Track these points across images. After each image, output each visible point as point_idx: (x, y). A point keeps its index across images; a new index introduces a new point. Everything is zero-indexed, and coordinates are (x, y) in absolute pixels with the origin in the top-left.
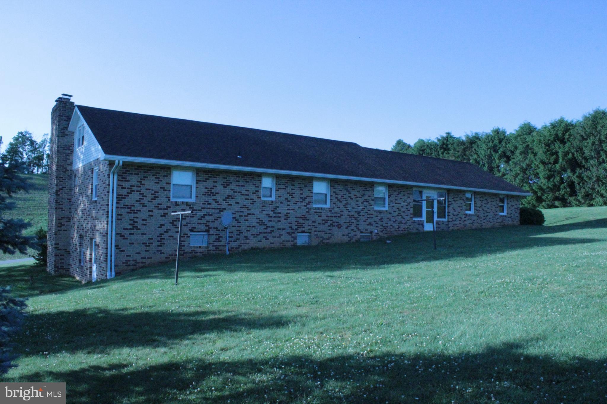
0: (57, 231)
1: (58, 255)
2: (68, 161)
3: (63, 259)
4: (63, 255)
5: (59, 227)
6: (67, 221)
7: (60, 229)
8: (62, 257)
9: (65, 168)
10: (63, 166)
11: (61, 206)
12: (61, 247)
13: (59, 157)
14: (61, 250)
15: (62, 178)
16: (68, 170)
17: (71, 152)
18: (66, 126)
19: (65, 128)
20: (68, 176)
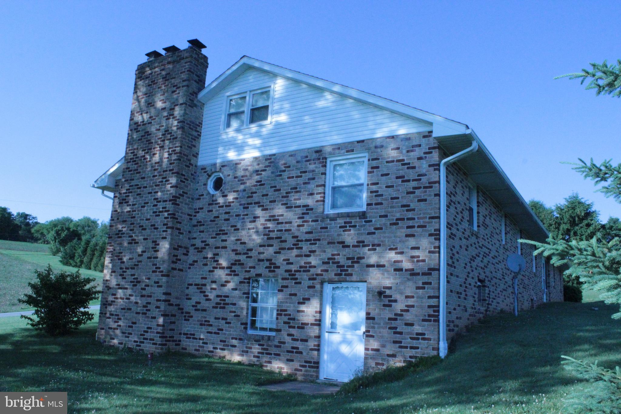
0: (170, 269)
1: (167, 315)
2: (193, 148)
3: (174, 323)
4: (175, 316)
5: (173, 262)
6: (184, 254)
7: (174, 266)
8: (173, 319)
9: (189, 160)
10: (187, 156)
11: (178, 226)
12: (173, 301)
13: (184, 138)
14: (172, 305)
15: (184, 175)
16: (192, 165)
17: (198, 135)
18: (196, 90)
19: (194, 92)
20: (192, 174)
